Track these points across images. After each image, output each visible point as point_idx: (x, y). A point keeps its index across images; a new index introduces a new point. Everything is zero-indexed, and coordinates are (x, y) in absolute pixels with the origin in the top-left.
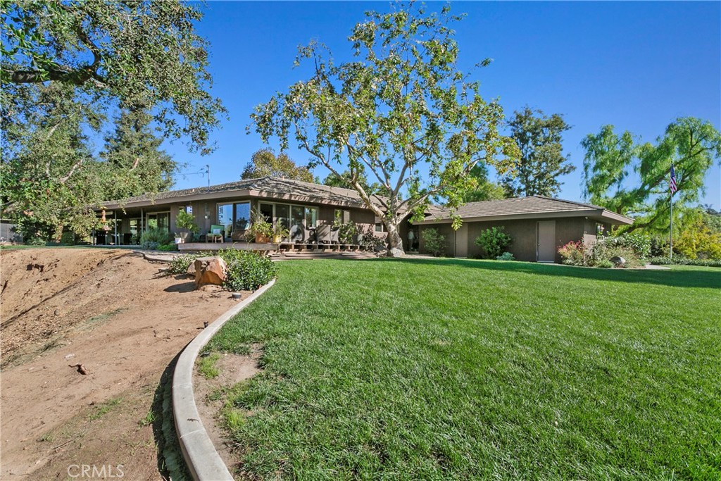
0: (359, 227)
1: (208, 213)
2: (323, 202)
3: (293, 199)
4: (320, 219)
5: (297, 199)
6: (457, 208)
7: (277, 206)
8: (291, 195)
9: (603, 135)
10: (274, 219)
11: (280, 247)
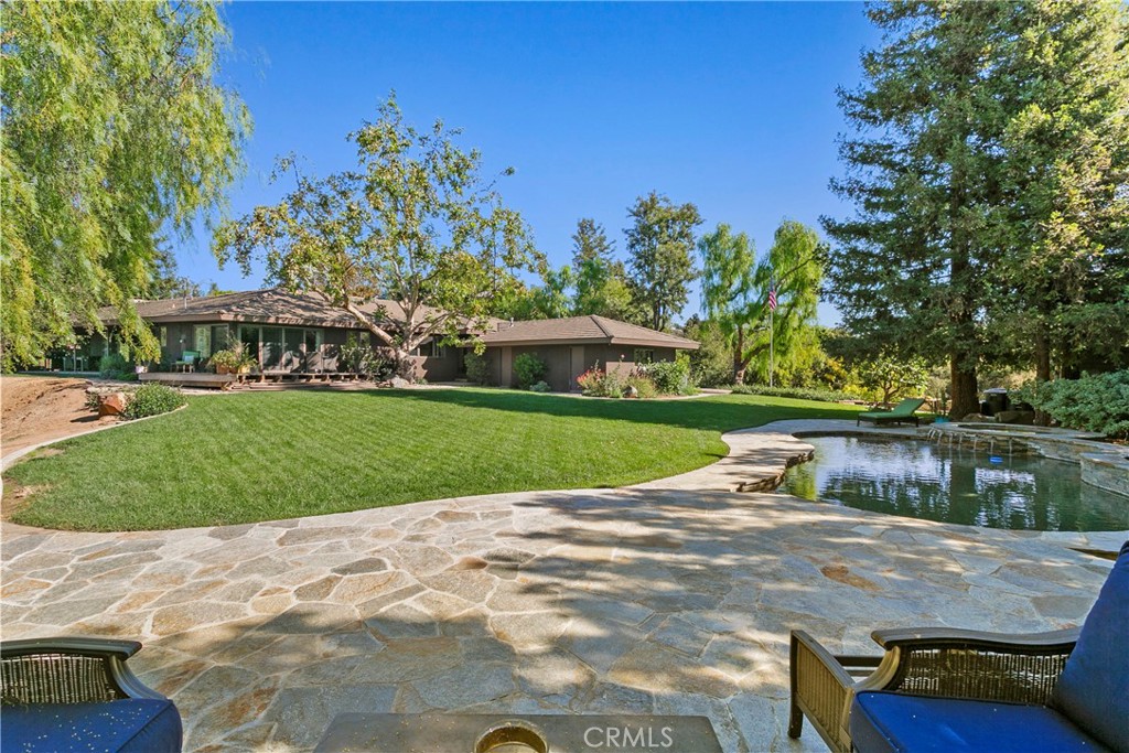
0: (384, 352)
1: (184, 337)
2: (324, 324)
3: (280, 322)
4: (326, 343)
5: (286, 322)
6: (485, 332)
7: (264, 329)
8: (277, 318)
9: (719, 235)
10: (261, 344)
11: (247, 378)
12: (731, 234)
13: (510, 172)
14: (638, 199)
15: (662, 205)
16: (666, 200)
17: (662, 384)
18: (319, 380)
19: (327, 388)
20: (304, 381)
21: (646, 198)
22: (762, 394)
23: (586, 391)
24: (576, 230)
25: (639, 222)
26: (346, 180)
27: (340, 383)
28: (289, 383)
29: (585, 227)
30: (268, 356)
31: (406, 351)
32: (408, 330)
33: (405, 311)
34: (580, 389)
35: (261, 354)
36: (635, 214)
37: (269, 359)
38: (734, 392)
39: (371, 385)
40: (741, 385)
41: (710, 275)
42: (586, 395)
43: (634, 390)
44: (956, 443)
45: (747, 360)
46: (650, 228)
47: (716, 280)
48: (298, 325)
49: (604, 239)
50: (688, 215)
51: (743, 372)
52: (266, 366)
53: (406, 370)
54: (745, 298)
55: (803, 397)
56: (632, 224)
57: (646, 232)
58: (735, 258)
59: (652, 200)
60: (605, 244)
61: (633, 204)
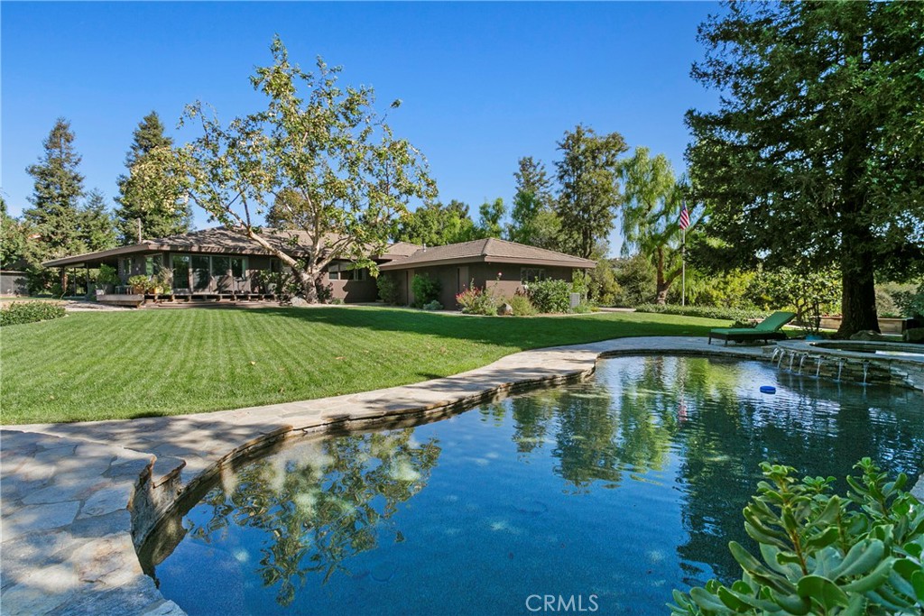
1: (140, 265)
2: (244, 252)
3: (203, 250)
4: (251, 269)
5: (209, 250)
7: (190, 257)
8: (200, 248)
9: (636, 160)
10: (191, 270)
11: (160, 297)
12: (648, 157)
13: (396, 104)
14: (566, 132)
15: (588, 136)
16: (591, 131)
17: (542, 301)
18: (229, 300)
19: (233, 307)
20: (214, 300)
21: (574, 131)
22: (665, 313)
23: (464, 309)
24: (517, 169)
25: (568, 154)
26: (251, 122)
27: (246, 302)
28: (199, 302)
29: (525, 165)
30: (198, 280)
31: (309, 274)
32: (313, 255)
33: (312, 238)
34: (458, 307)
35: (191, 278)
36: (563, 147)
37: (199, 283)
38: (638, 311)
39: (274, 304)
40: (663, 304)
41: (628, 199)
42: (464, 313)
43: (509, 307)
44: (797, 365)
45: (670, 281)
46: (577, 158)
47: (634, 203)
48: (220, 254)
49: (543, 175)
50: (614, 143)
51: (665, 293)
52: (197, 288)
53: (308, 291)
54: (667, 221)
55: (707, 315)
56: (561, 156)
57: (574, 163)
58: (652, 180)
59: (578, 132)
60: (545, 178)
61: (562, 139)
